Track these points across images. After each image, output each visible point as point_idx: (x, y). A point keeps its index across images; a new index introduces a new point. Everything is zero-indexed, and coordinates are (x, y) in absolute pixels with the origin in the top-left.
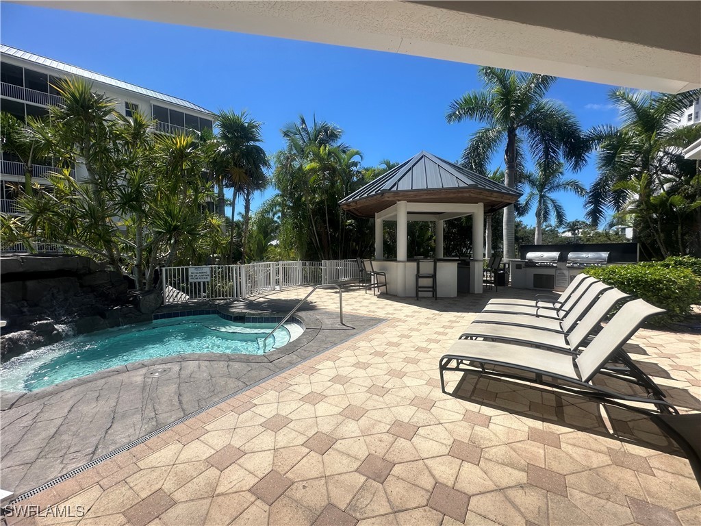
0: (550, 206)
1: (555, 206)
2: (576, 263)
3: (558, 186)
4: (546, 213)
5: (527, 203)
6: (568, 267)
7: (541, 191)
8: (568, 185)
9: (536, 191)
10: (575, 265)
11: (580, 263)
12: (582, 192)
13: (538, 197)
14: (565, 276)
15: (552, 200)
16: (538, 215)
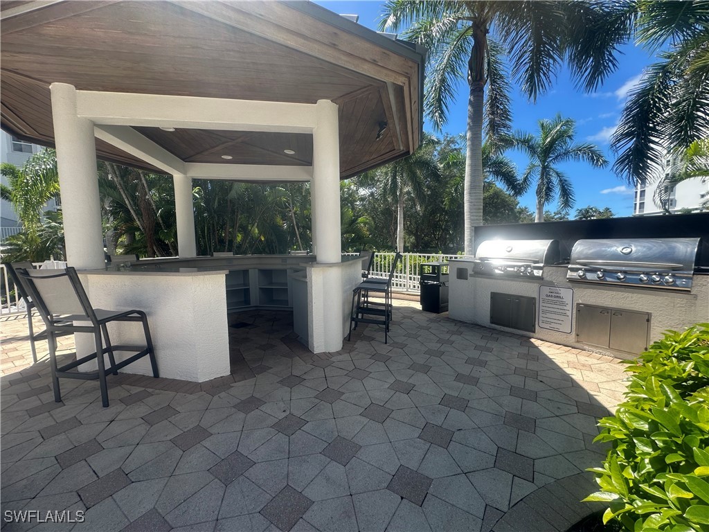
0: (555, 180)
1: (561, 181)
2: (594, 271)
3: (567, 153)
4: (549, 190)
5: (526, 180)
6: (572, 281)
7: (543, 161)
8: (580, 150)
9: (537, 162)
10: (590, 276)
11: (605, 271)
12: (598, 161)
13: (540, 169)
14: (563, 304)
15: (558, 174)
16: (539, 192)
